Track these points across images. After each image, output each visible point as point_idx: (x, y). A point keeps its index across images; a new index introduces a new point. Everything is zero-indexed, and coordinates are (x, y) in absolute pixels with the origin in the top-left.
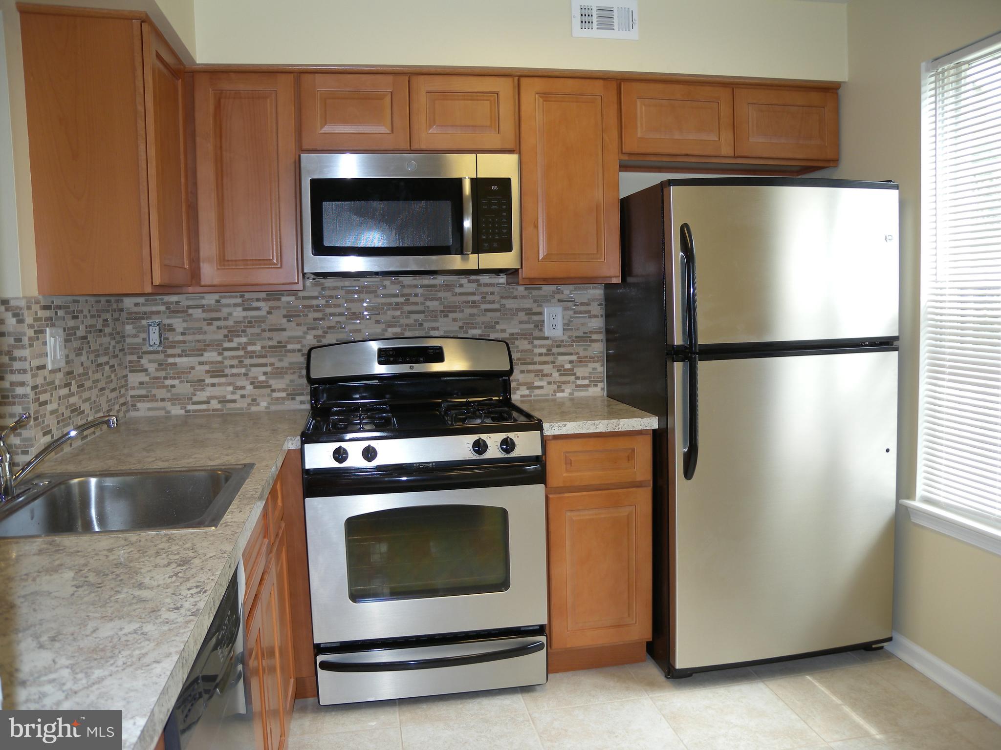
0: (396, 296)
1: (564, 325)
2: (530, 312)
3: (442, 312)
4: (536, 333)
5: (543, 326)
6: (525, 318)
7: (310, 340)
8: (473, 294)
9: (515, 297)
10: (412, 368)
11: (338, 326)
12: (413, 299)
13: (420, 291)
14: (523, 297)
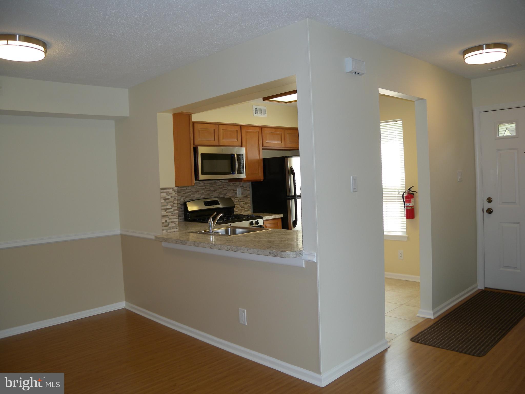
0: (203, 186)
1: (242, 193)
2: (234, 190)
3: (214, 190)
4: (235, 196)
5: (237, 194)
6: (233, 192)
7: (182, 200)
8: (221, 185)
9: (230, 186)
10: (213, 207)
11: (189, 195)
12: (207, 187)
13: (209, 185)
14: (232, 186)
